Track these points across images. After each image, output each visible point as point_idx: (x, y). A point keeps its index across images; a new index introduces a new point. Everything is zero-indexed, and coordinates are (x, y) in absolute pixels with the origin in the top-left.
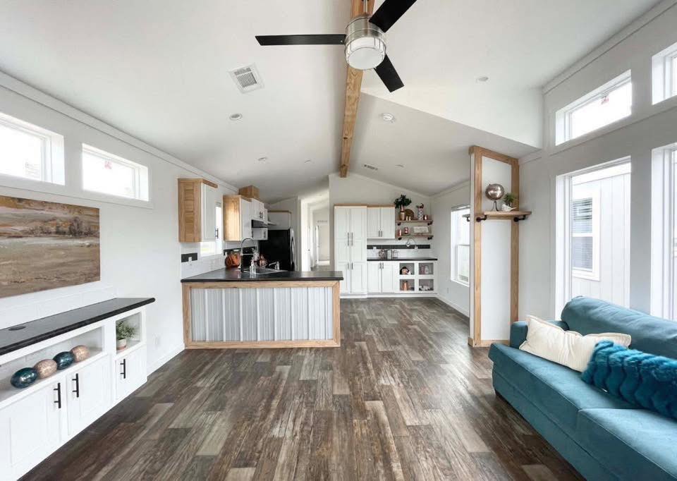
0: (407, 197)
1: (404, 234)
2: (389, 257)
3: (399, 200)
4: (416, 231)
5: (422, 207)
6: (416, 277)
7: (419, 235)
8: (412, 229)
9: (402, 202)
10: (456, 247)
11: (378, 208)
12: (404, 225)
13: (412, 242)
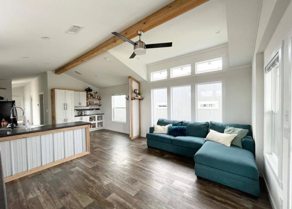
0: (91, 88)
1: (90, 104)
2: (83, 115)
3: (87, 89)
4: (94, 103)
5: (97, 93)
6: (96, 122)
7: (96, 104)
9: (88, 90)
10: (114, 109)
11: (79, 92)
12: (89, 100)
13: (93, 107)
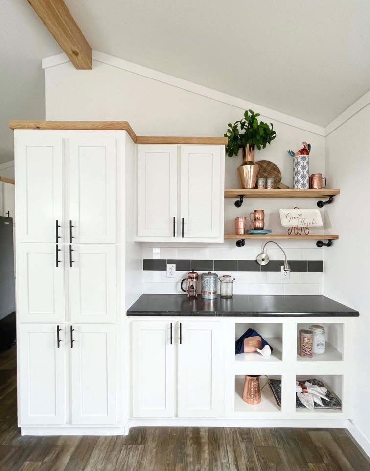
1: (252, 230)
5: (306, 150)
6: (289, 367)
8: (277, 217)
12: (250, 205)
13: (274, 253)
